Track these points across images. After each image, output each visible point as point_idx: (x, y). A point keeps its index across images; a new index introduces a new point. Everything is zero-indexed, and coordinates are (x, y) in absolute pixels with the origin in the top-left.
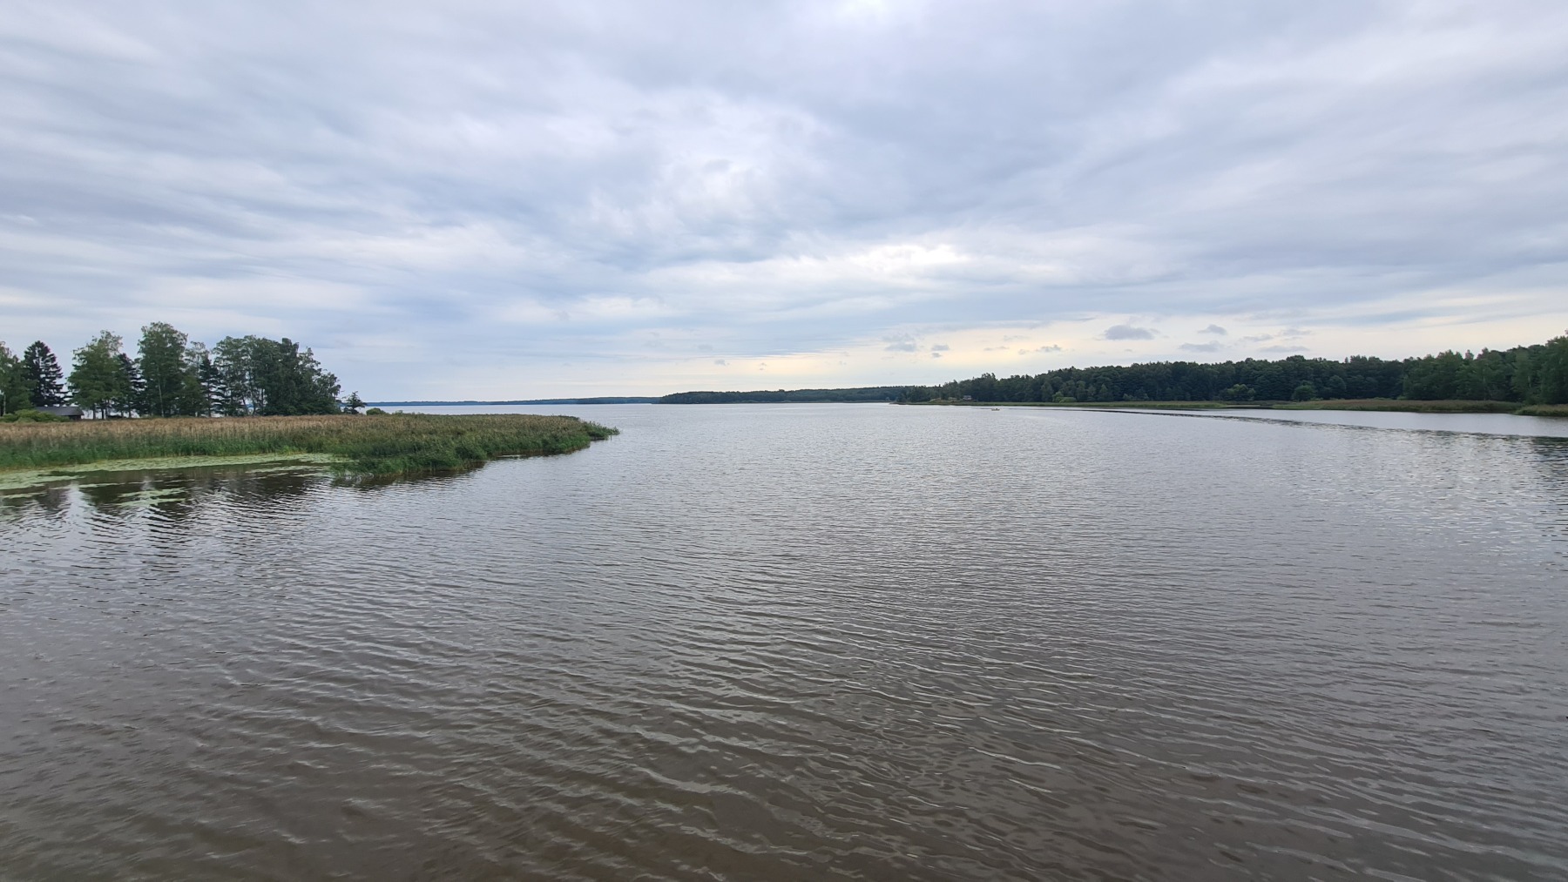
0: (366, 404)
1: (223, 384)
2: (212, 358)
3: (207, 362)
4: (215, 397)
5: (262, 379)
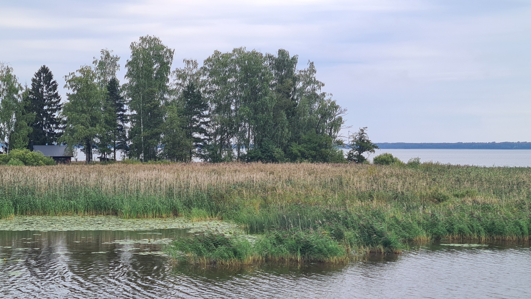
1: (207, 116)
5: (247, 109)
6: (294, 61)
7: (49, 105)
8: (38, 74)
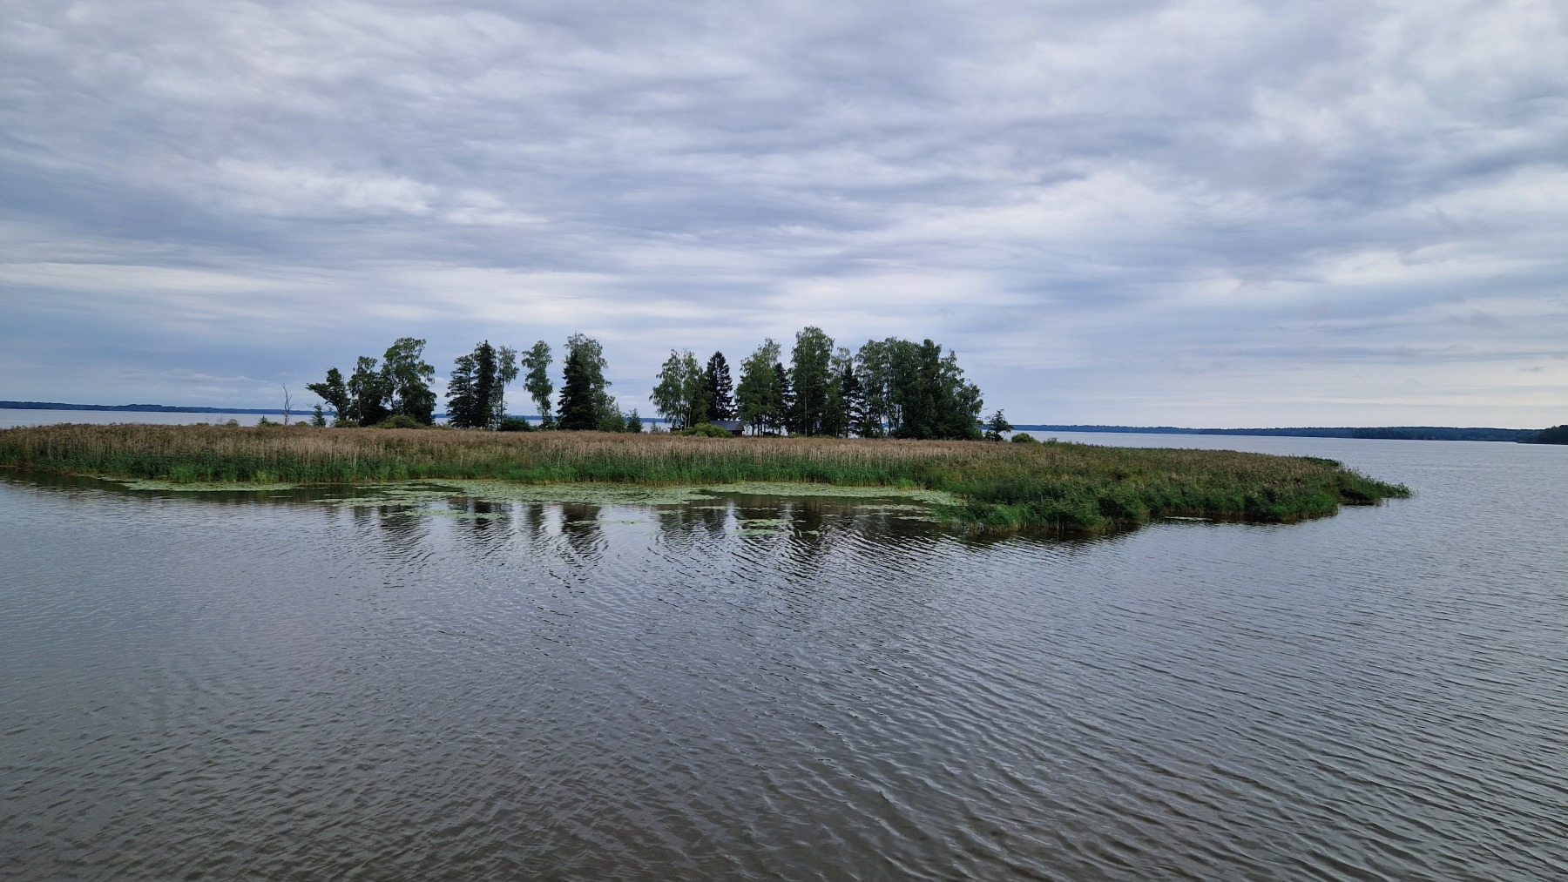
0: (1012, 427)
1: (862, 398)
2: (854, 366)
3: (849, 371)
4: (853, 414)
5: (899, 391)
6: (938, 349)
7: (722, 386)
8: (713, 359)
